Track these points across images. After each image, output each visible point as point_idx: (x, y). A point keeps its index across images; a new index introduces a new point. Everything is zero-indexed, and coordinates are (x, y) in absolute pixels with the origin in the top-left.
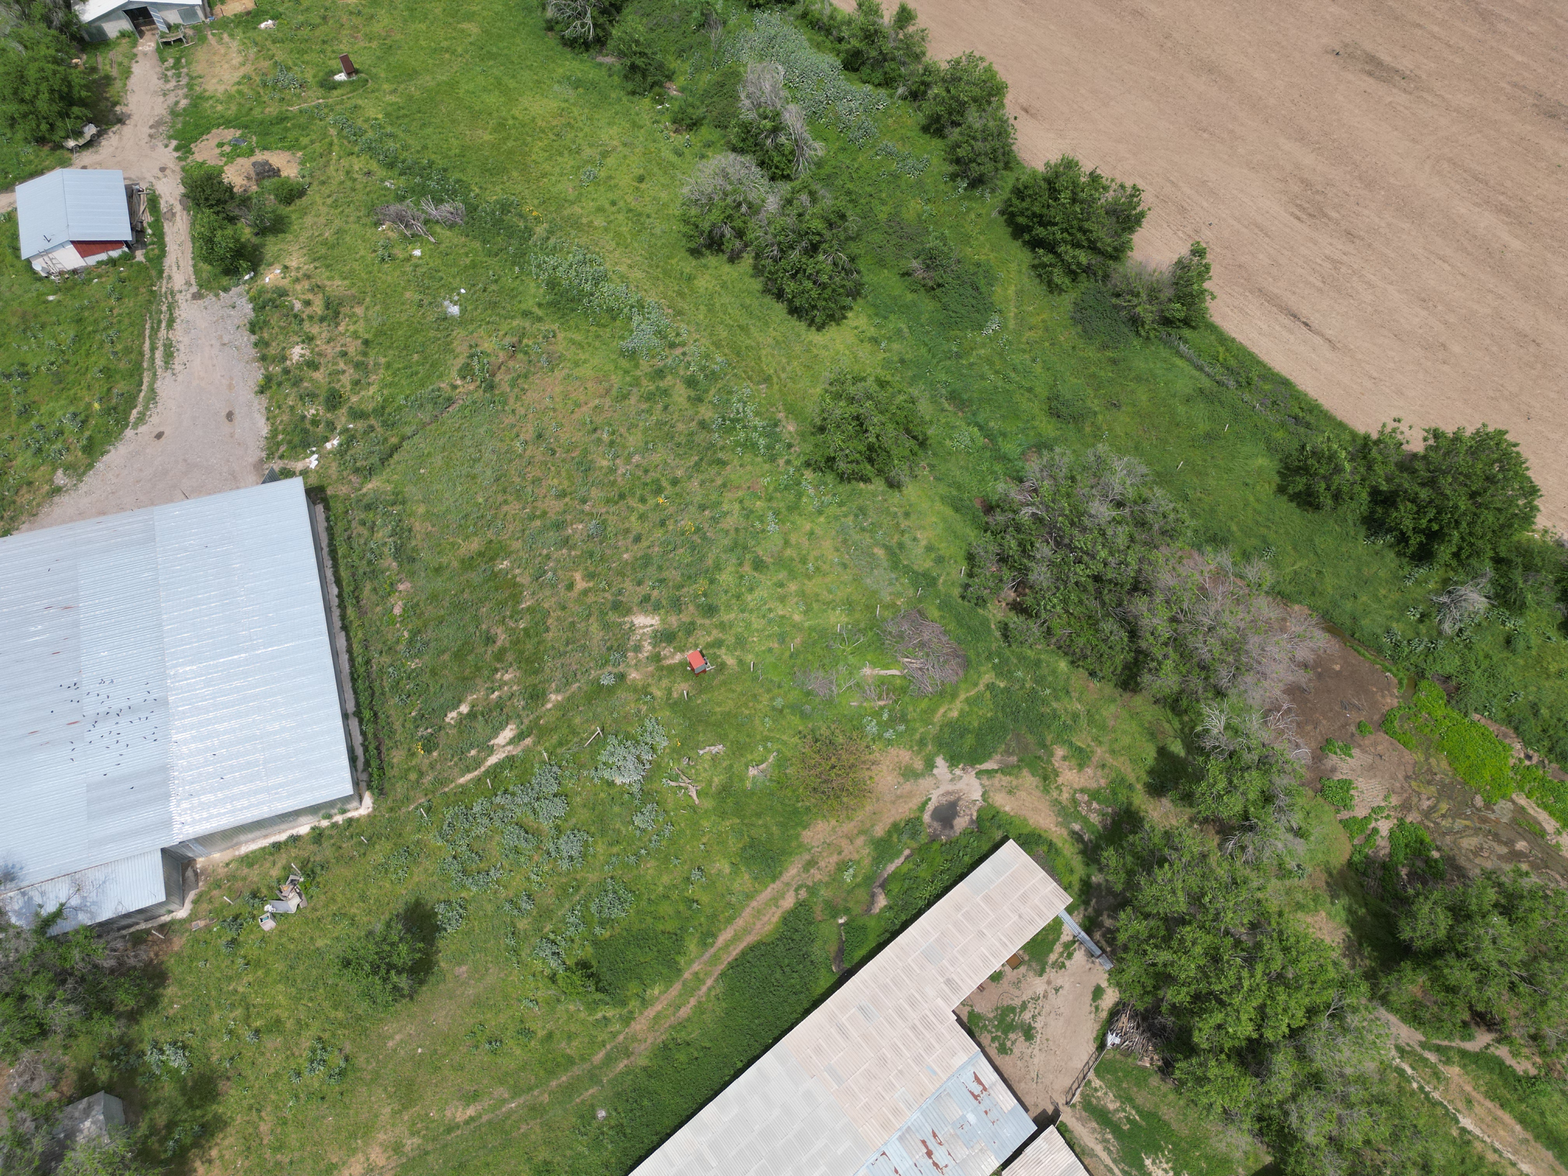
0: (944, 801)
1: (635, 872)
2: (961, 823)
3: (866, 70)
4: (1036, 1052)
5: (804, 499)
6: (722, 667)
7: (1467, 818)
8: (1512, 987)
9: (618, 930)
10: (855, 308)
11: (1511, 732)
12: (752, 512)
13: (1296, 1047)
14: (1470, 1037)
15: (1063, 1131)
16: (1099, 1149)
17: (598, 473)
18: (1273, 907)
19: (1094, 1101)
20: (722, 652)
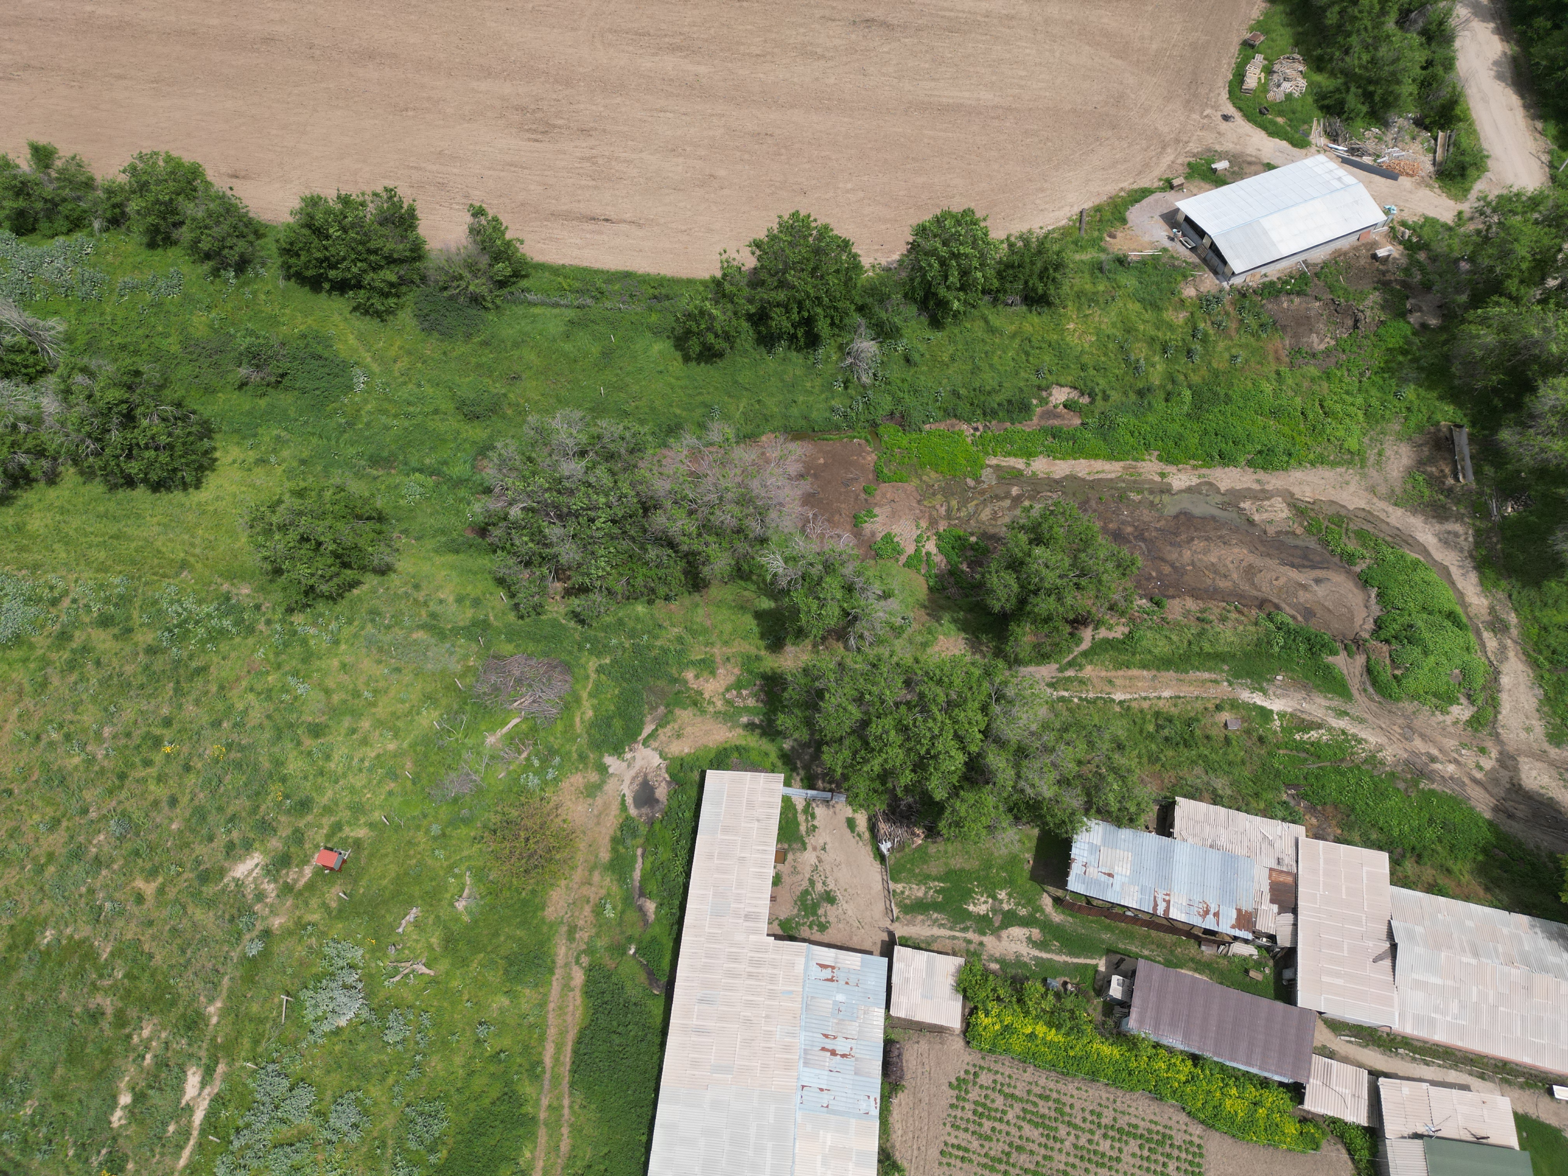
0: (635, 787)
1: (425, 1080)
2: (662, 792)
3: (43, 225)
4: (845, 906)
5: (312, 642)
6: (357, 844)
7: (973, 499)
8: (1078, 586)
9: (450, 1141)
10: (218, 445)
11: (954, 421)
12: (270, 690)
13: (994, 741)
14: (1080, 640)
15: (906, 943)
16: (936, 931)
17: (76, 776)
18: (909, 661)
19: (908, 901)
20: (347, 831)
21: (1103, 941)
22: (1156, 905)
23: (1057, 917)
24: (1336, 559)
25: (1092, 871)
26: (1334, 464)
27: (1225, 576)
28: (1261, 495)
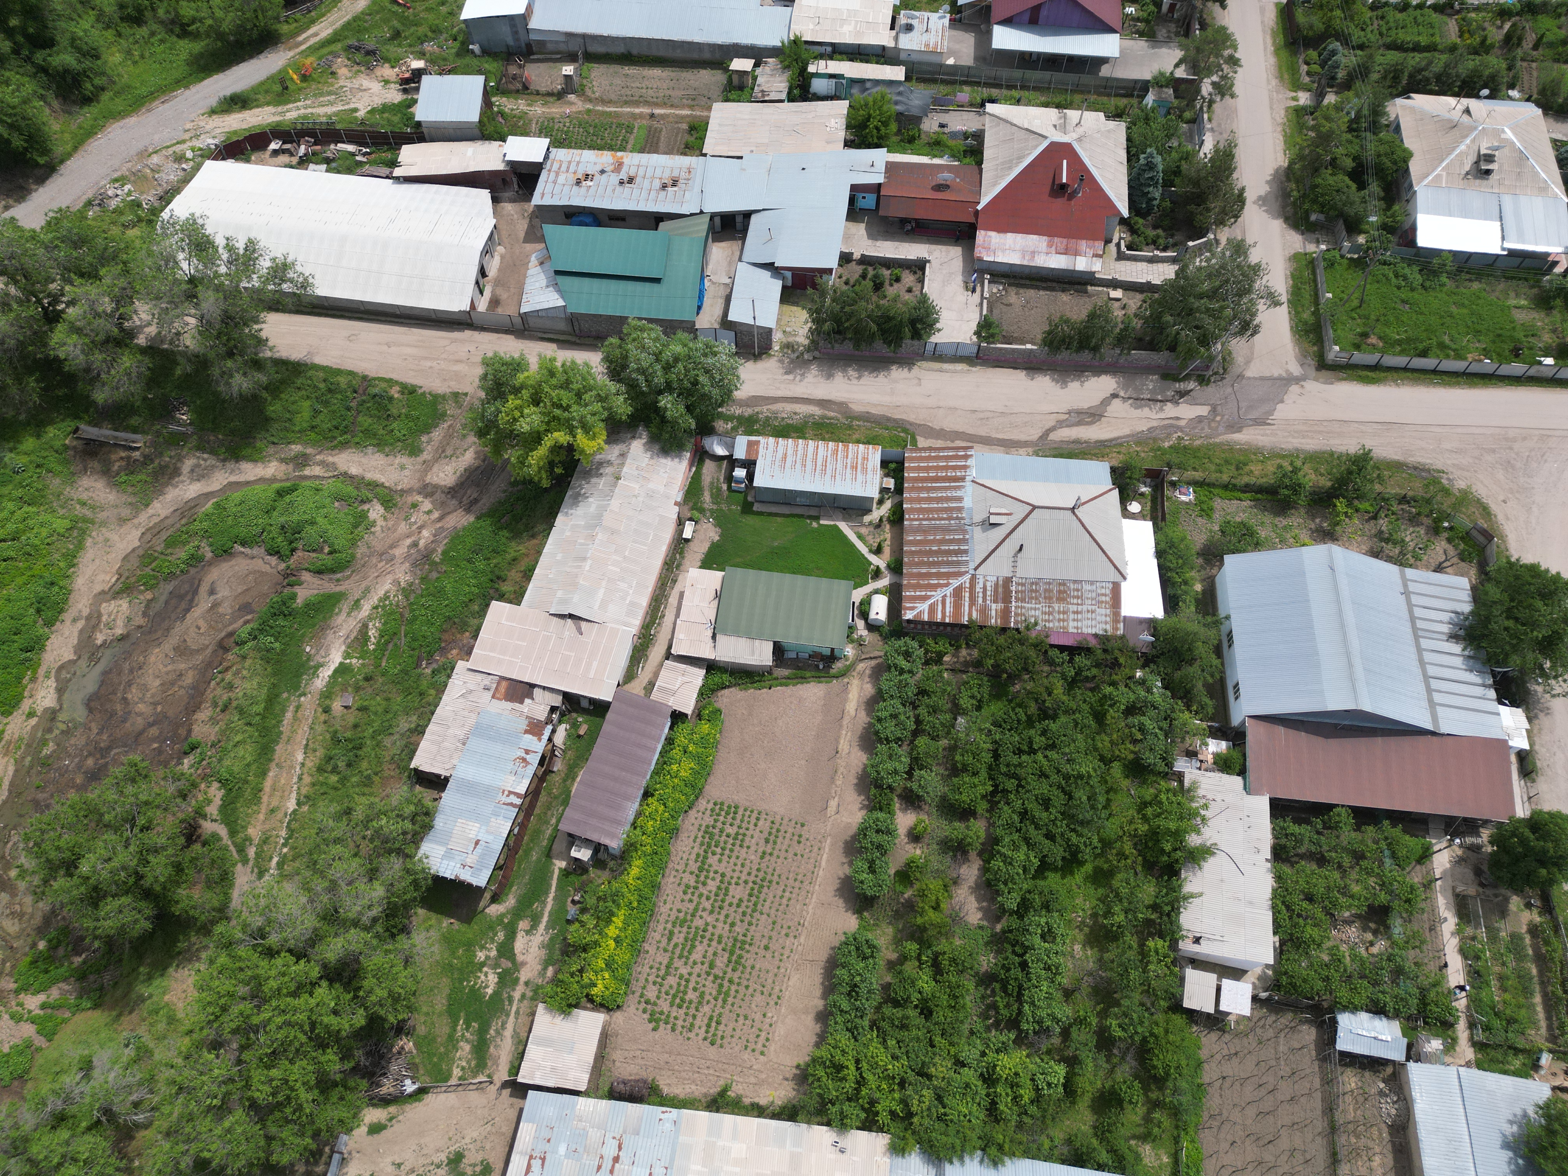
4: (467, 1140)
13: (313, 946)
14: (214, 835)
15: (515, 1069)
16: (508, 1033)
18: (186, 1043)
19: (473, 1063)
21: (539, 860)
22: (511, 804)
23: (510, 901)
24: (193, 571)
25: (471, 860)
26: (80, 546)
27: (181, 675)
28: (93, 621)
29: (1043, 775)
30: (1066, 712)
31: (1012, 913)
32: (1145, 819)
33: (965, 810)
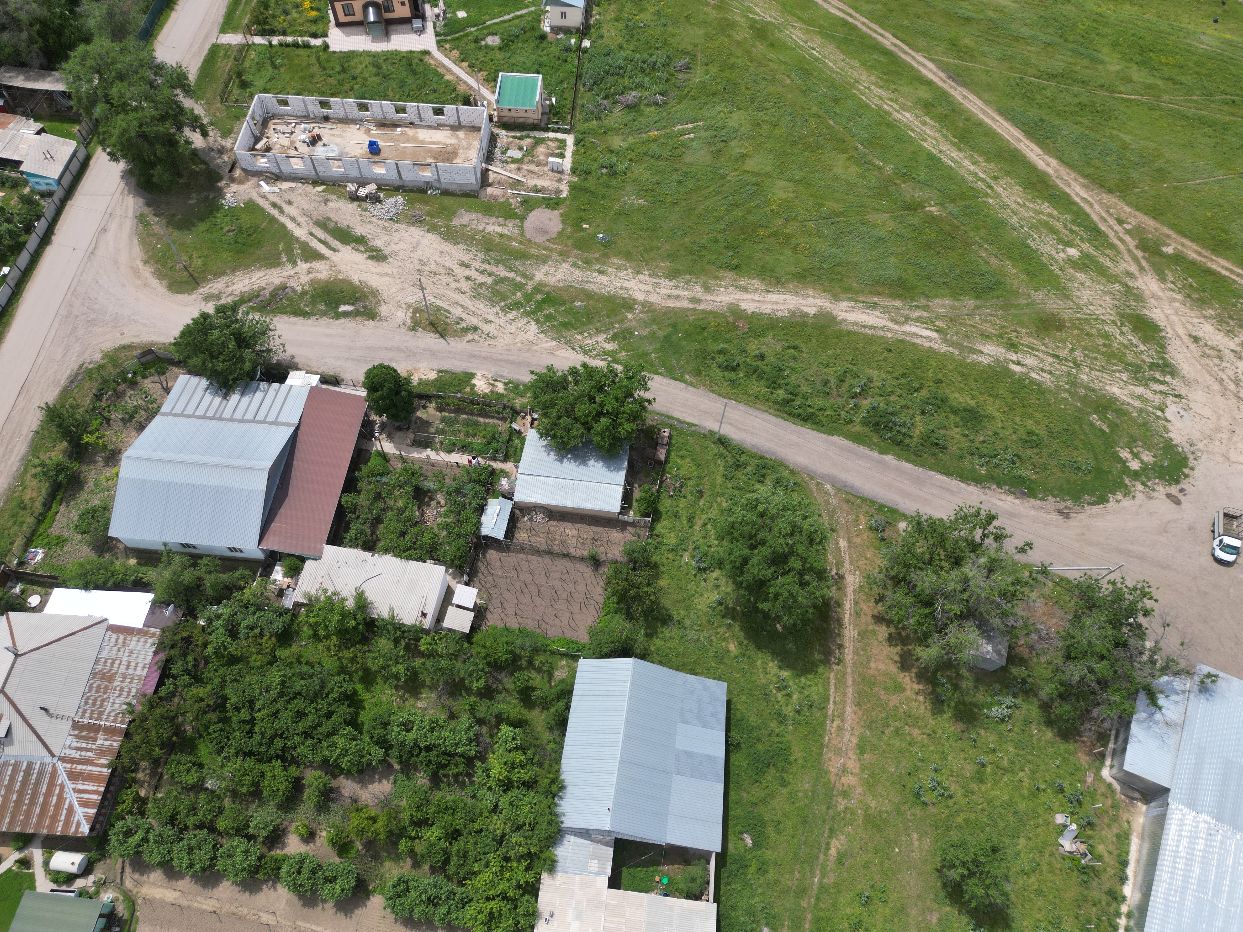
29: (275, 714)
30: (222, 687)
31: (387, 754)
32: (327, 637)
33: (294, 787)
